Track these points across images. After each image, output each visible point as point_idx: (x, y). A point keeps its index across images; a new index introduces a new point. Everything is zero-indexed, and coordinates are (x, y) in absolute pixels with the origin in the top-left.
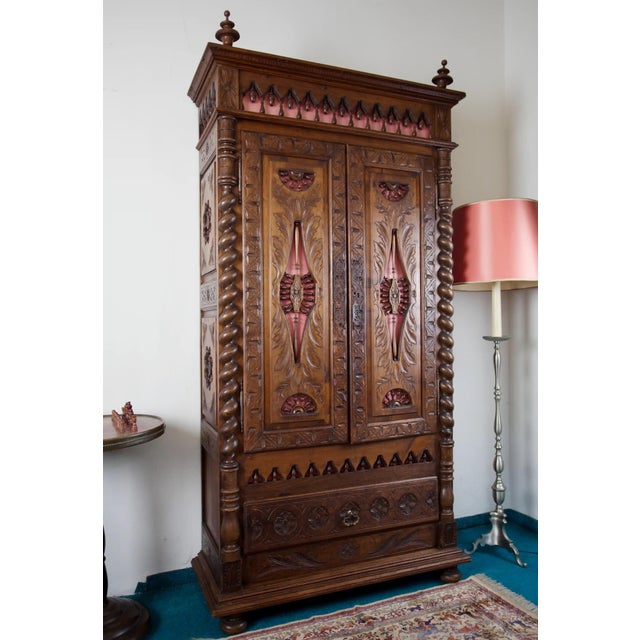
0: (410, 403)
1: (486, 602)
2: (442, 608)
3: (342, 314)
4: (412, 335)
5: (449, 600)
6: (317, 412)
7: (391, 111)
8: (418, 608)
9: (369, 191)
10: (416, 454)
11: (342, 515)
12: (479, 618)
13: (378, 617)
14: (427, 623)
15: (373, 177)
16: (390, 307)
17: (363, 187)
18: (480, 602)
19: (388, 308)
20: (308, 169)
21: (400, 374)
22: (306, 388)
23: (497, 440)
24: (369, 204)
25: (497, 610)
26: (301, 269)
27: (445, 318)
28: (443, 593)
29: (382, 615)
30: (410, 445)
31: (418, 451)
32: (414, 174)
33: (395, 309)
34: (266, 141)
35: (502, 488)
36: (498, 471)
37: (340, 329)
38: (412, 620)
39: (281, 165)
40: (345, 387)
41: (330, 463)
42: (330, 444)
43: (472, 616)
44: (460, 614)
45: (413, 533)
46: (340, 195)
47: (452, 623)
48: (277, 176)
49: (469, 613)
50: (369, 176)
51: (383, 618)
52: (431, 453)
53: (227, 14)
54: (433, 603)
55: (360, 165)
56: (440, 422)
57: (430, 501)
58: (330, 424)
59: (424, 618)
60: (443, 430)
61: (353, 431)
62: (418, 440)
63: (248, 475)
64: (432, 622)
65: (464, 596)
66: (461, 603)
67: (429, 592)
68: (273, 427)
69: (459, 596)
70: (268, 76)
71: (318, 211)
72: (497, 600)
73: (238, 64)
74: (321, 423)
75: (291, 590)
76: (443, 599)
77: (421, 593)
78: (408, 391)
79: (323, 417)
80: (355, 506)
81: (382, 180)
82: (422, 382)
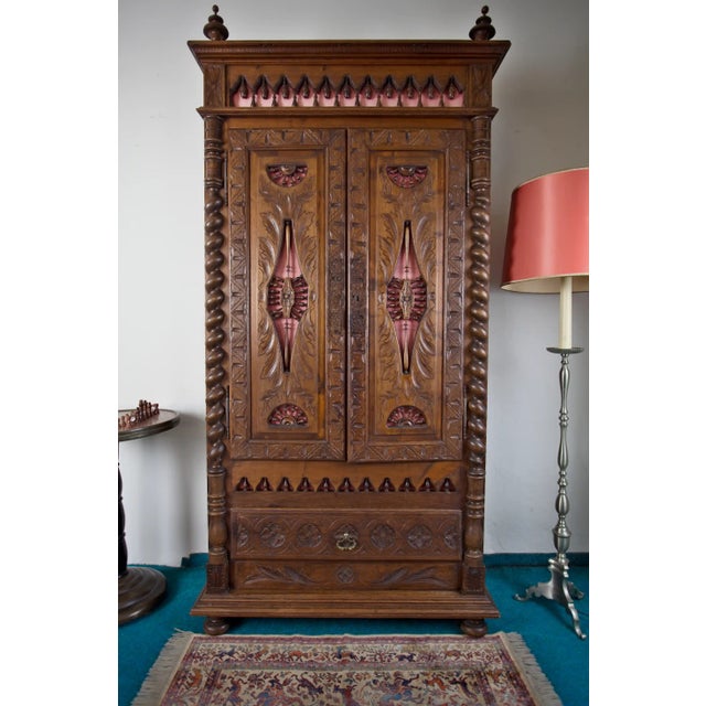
0: (424, 423)
1: (496, 675)
2: (437, 667)
3: (339, 320)
4: (429, 344)
5: (453, 658)
6: (307, 425)
7: (409, 81)
8: (410, 658)
9: (375, 178)
10: (434, 482)
11: (337, 537)
12: (474, 696)
13: (359, 656)
14: (406, 682)
15: (379, 163)
16: (400, 313)
17: (367, 175)
18: (490, 673)
19: (397, 314)
20: (300, 161)
21: (412, 389)
22: (296, 399)
23: (562, 476)
24: (375, 193)
25: (503, 692)
26: (294, 272)
27: (477, 326)
28: (452, 646)
29: (364, 655)
30: (426, 471)
31: (437, 479)
32: (436, 153)
33: (406, 314)
34: (253, 137)
35: (565, 534)
36: (561, 513)
37: (335, 336)
38: (391, 673)
39: (269, 160)
40: (342, 400)
41: (326, 480)
42: (324, 460)
43: (466, 690)
44: (454, 682)
45: (429, 569)
46: (338, 187)
47: (435, 693)
48: (265, 173)
49: (464, 684)
50: (376, 162)
51: (363, 659)
52: (454, 482)
53: (216, 9)
54: (430, 657)
55: (363, 149)
56: (466, 449)
57: (449, 537)
58: (324, 438)
59: (406, 675)
60: (472, 458)
61: (350, 448)
62: (437, 465)
63: (235, 481)
64: (414, 683)
65: (474, 658)
66: (466, 666)
67: (437, 640)
68: (261, 436)
69: (470, 656)
70: (258, 66)
71: (311, 206)
72: (513, 677)
73: (223, 59)
74: (314, 437)
75: (273, 605)
76: (448, 654)
77: (427, 639)
78: (421, 408)
79: (315, 431)
80: (353, 529)
81: (392, 164)
82: (443, 399)
